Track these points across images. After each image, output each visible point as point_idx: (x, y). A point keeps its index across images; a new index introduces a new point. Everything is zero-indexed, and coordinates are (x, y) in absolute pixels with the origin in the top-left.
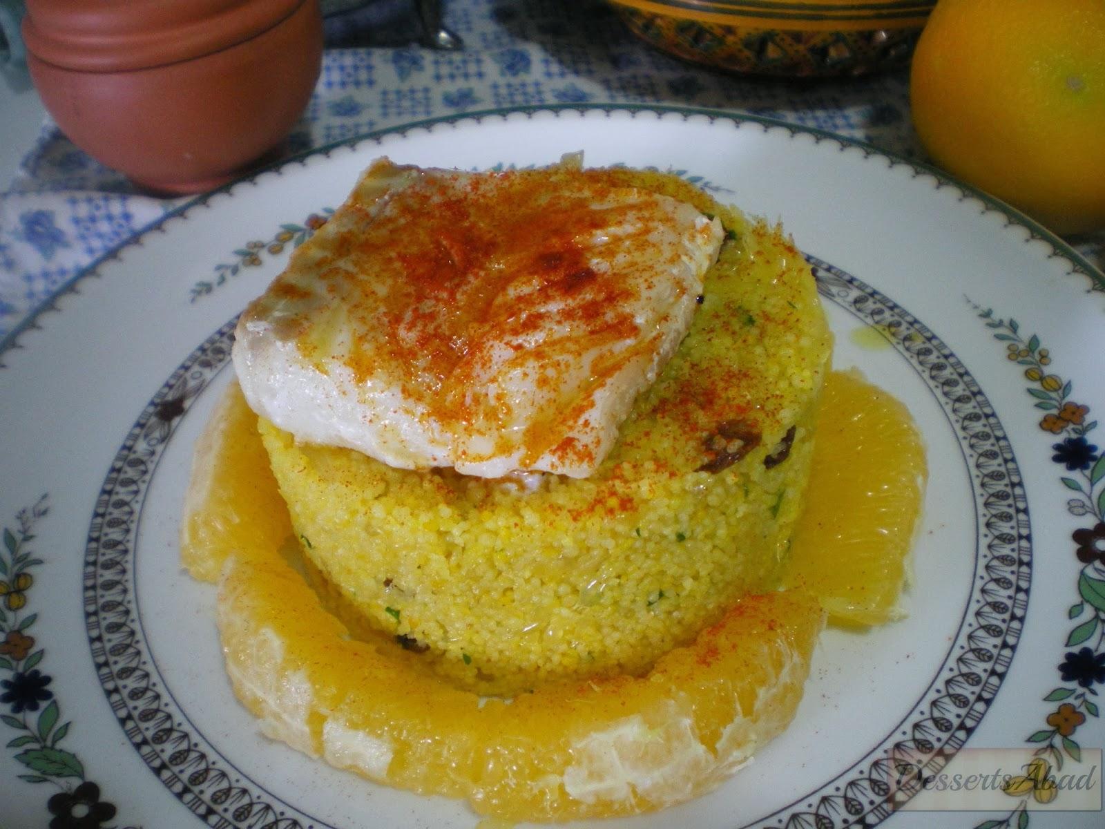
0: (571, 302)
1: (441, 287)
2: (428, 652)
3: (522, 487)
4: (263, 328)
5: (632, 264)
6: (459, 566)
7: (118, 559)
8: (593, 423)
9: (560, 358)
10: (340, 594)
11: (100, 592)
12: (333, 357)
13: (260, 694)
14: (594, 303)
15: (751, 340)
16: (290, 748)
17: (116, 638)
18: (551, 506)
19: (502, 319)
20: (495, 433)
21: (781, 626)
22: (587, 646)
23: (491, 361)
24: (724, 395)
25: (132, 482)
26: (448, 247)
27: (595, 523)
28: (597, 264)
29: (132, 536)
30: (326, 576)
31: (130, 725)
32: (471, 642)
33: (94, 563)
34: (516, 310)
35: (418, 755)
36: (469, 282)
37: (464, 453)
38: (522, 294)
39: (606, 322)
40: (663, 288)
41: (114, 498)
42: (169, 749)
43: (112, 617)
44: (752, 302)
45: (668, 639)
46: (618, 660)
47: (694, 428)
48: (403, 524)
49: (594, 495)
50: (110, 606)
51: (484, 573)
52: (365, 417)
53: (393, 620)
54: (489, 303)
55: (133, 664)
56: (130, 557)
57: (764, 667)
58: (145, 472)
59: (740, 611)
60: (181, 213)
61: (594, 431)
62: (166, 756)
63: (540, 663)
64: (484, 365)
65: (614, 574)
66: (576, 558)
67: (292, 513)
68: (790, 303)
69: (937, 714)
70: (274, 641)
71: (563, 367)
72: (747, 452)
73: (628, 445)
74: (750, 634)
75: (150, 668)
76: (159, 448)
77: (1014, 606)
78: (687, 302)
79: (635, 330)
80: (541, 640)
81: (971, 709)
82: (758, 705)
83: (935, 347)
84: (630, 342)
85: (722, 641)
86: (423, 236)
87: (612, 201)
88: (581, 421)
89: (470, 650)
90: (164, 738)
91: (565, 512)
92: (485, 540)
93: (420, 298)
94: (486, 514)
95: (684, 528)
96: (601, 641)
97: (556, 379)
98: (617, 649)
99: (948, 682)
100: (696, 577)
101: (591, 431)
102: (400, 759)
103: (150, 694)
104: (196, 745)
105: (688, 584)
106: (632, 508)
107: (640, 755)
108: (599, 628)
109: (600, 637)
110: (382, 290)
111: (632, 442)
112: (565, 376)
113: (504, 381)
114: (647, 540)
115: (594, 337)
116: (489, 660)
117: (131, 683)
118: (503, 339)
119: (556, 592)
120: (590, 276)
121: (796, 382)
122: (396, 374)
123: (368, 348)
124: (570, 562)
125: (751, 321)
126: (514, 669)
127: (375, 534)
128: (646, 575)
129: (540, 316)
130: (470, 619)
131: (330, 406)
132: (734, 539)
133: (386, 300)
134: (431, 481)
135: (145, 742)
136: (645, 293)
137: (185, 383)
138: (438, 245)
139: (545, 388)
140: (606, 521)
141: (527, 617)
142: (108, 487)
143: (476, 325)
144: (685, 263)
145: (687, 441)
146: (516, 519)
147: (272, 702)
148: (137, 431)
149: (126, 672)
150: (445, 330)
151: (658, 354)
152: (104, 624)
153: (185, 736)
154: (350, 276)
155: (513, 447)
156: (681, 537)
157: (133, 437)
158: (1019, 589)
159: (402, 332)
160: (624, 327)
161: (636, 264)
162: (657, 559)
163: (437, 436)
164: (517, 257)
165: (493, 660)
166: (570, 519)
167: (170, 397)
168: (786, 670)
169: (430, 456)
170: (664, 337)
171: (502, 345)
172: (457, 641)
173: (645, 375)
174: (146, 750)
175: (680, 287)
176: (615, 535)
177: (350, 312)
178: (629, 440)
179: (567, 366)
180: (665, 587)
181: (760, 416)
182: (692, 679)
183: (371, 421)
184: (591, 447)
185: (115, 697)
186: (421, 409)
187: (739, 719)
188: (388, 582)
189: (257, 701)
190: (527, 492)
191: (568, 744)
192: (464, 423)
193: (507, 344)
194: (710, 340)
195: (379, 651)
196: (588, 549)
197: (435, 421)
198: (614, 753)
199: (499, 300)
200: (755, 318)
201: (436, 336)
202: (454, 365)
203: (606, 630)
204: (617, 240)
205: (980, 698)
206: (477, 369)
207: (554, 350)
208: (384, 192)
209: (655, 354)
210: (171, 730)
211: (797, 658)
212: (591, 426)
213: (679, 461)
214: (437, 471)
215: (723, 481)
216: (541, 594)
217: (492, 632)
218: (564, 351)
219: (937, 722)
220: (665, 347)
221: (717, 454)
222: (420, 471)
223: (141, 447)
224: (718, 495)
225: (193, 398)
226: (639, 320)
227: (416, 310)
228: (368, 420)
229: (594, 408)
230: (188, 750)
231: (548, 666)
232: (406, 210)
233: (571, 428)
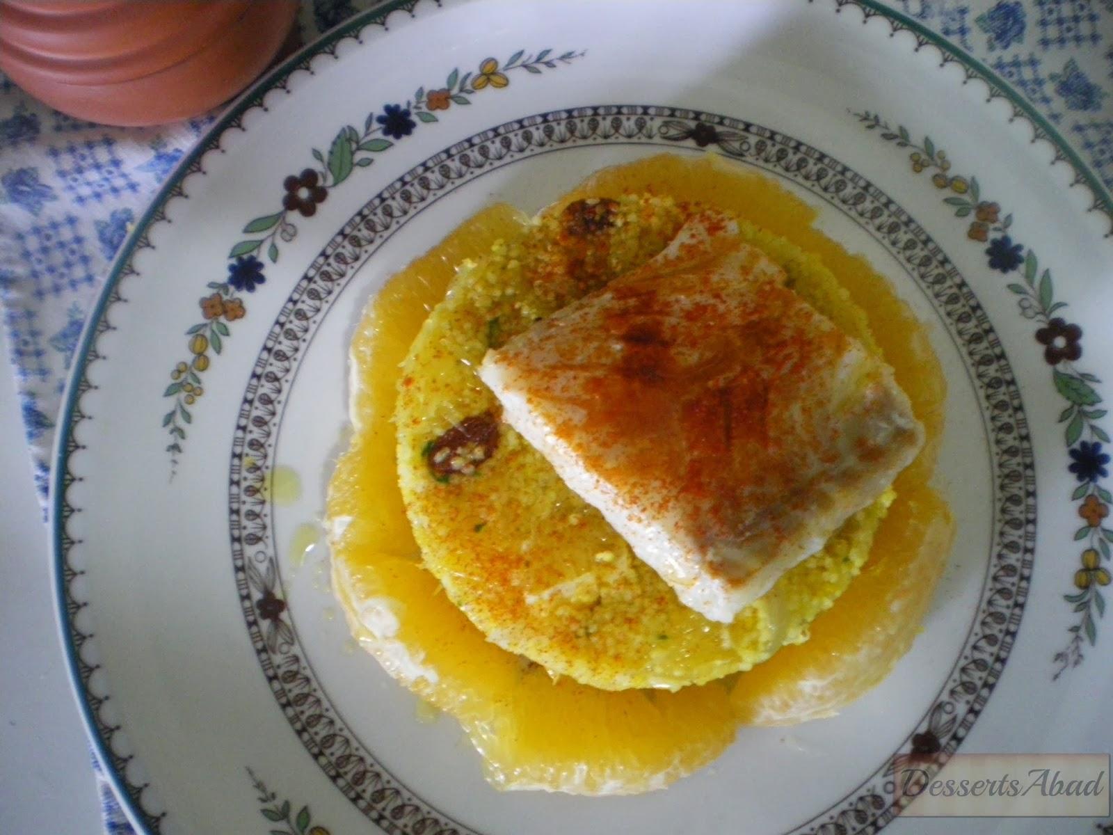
17: (1015, 488)
25: (976, 664)
31: (1016, 403)
41: (995, 649)
42: (992, 370)
43: (1016, 511)
55: (1005, 457)
58: (963, 670)
62: (995, 365)
69: (504, 151)
77: (397, 191)
81: (482, 142)
83: (243, 445)
90: (993, 381)
99: (480, 166)
103: (998, 424)
104: (974, 367)
117: (1010, 440)
135: (1008, 383)
142: (998, 667)
148: (961, 732)
149: (1012, 452)
152: (1023, 508)
157: (966, 724)
158: (383, 200)
174: (1008, 377)
185: (1023, 432)
205: (472, 145)
219: (508, 146)
223: (961, 707)
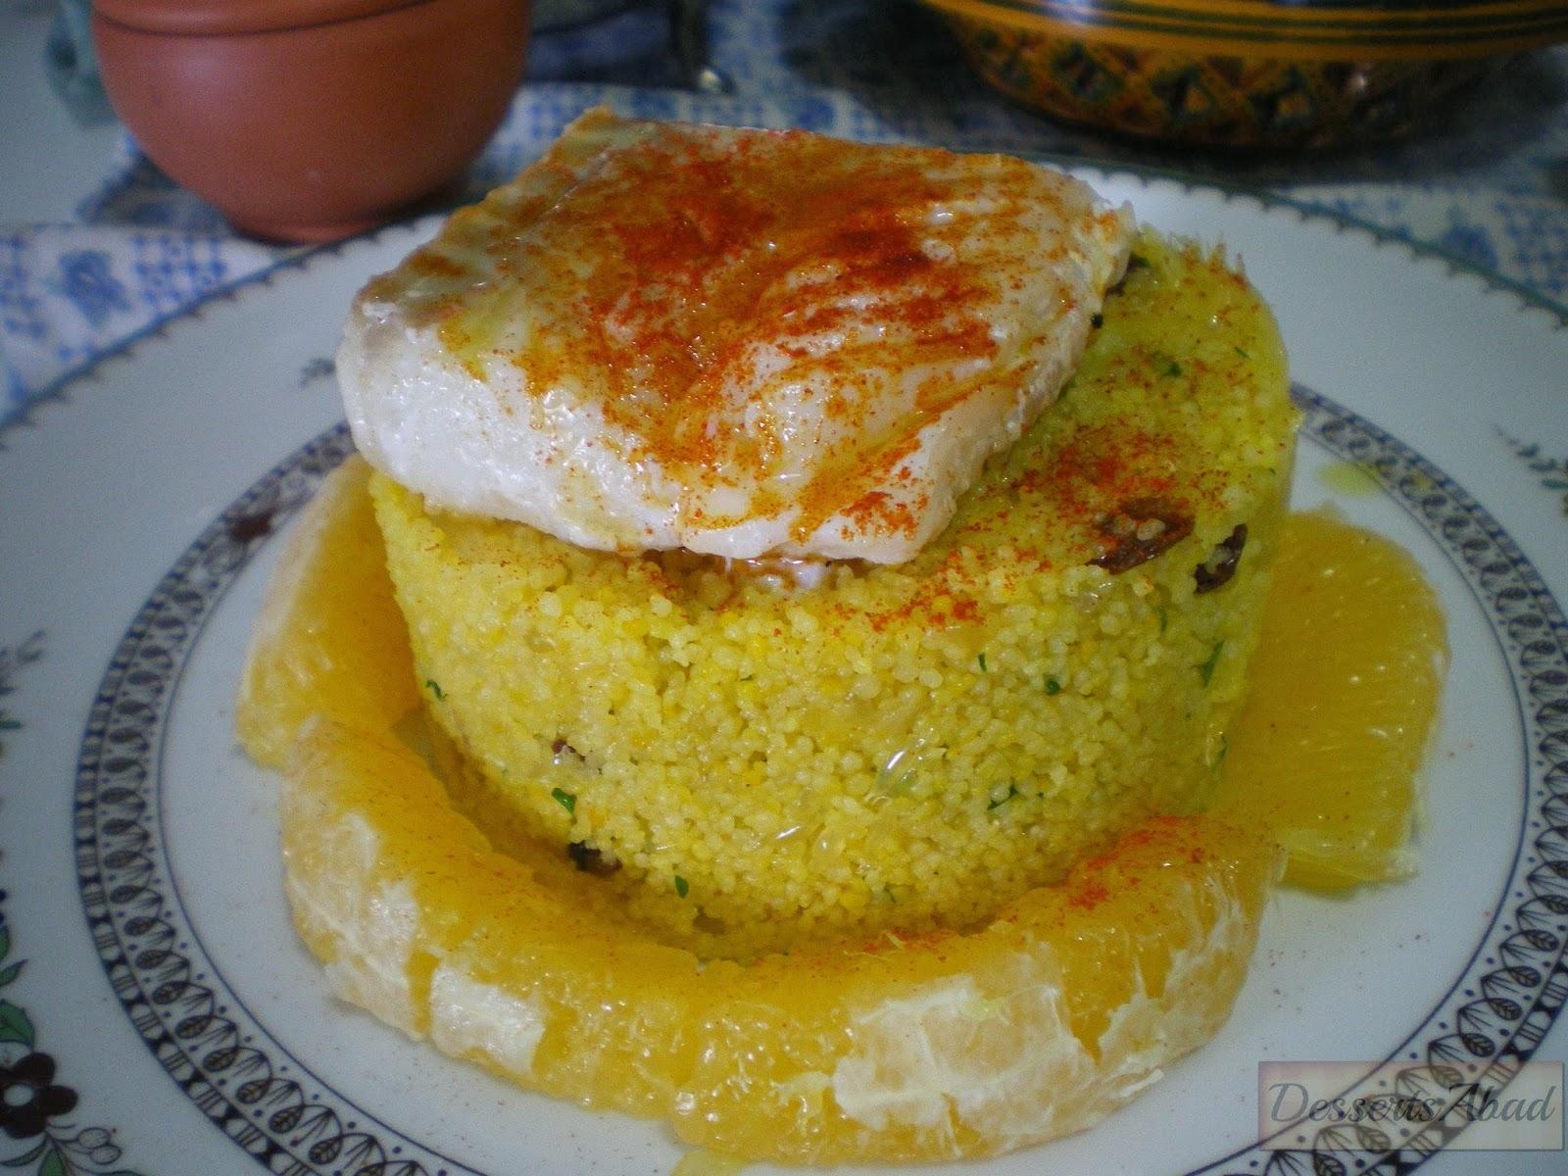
0: (889, 297)
1: (678, 267)
2: (618, 875)
3: (791, 583)
4: (387, 311)
5: (989, 254)
6: (678, 708)
7: (139, 729)
8: (916, 472)
9: (867, 372)
10: (482, 778)
11: (103, 774)
12: (495, 352)
13: (334, 924)
14: (926, 301)
15: (1175, 395)
16: (378, 1022)
17: (118, 842)
18: (838, 607)
19: (775, 314)
20: (753, 485)
21: (1213, 858)
22: (882, 873)
23: (752, 372)
24: (1132, 465)
25: (175, 622)
26: (694, 219)
27: (911, 637)
28: (933, 248)
29: (165, 698)
30: (461, 747)
31: (121, 972)
32: (690, 854)
33: (101, 733)
34: (799, 302)
35: (587, 1033)
36: (725, 264)
37: (699, 513)
38: (809, 282)
39: (945, 330)
40: (1037, 292)
41: (145, 644)
42: (178, 1012)
43: (114, 812)
44: (1179, 346)
45: (1019, 876)
46: (935, 905)
47: (1082, 508)
48: (589, 626)
49: (910, 595)
50: (115, 796)
51: (719, 721)
52: (541, 452)
53: (564, 815)
54: (755, 297)
55: (140, 882)
56: (157, 728)
57: (1184, 914)
58: (197, 611)
59: (1143, 838)
60: (299, 263)
61: (918, 486)
62: (171, 1024)
63: (804, 900)
64: (741, 378)
65: (937, 740)
66: (875, 701)
67: (414, 636)
68: (1238, 350)
69: (1467, 1028)
70: (364, 835)
71: (870, 386)
72: (1171, 544)
73: (972, 528)
74: (1160, 867)
75: (165, 889)
76: (225, 580)
78: (1075, 322)
79: (989, 347)
80: (807, 857)
82: (1173, 980)
83: (1450, 494)
84: (981, 364)
85: (1112, 876)
86: (657, 205)
87: (960, 168)
88: (896, 470)
89: (688, 869)
90: (174, 995)
91: (860, 616)
92: (724, 658)
93: (644, 281)
94: (729, 615)
95: (1058, 666)
96: (909, 866)
97: (858, 406)
98: (934, 885)
100: (1073, 767)
101: (912, 485)
102: (556, 1041)
103: (159, 928)
104: (223, 1009)
105: (1059, 775)
106: (973, 617)
107: (967, 1044)
108: (905, 842)
109: (906, 858)
110: (584, 270)
111: (977, 524)
112: (873, 403)
113: (772, 399)
114: (995, 682)
115: (923, 348)
116: (719, 893)
117: (132, 910)
118: (775, 339)
119: (837, 766)
120: (920, 263)
121: (1250, 454)
122: (595, 384)
123: (554, 344)
124: (865, 708)
125: (1175, 371)
126: (759, 910)
127: (544, 648)
128: (992, 748)
129: (838, 312)
130: (690, 811)
131: (484, 433)
132: (1139, 707)
133: (590, 282)
134: (642, 569)
135: (141, 999)
136: (1009, 294)
137: (277, 492)
138: (679, 217)
139: (839, 418)
140: (929, 633)
141: (786, 811)
142: (139, 628)
143: (731, 323)
144: (1072, 261)
145: (1068, 527)
146: (779, 625)
147: (352, 937)
148: (195, 554)
149: (127, 893)
150: (681, 328)
151: (1027, 393)
152: (102, 821)
153: (208, 994)
154: (534, 251)
155: (779, 505)
156: (1053, 687)
157: (189, 562)
159: (610, 325)
160: (974, 340)
161: (997, 253)
162: (1011, 720)
163: (656, 486)
164: (804, 234)
165: (725, 890)
166: (870, 627)
167: (252, 510)
168: (1221, 928)
169: (641, 526)
170: (1036, 367)
171: (774, 349)
172: (666, 852)
173: (1004, 424)
174: (141, 1011)
175: (1065, 297)
176: (943, 665)
177: (530, 296)
178: (972, 522)
179: (878, 387)
180: (1022, 776)
181: (1193, 495)
182: (1062, 925)
183: (549, 460)
184: (911, 509)
185: (104, 930)
186: (632, 441)
187: (1140, 998)
188: (558, 745)
189: (329, 938)
190: (799, 590)
191: (844, 1020)
192: (704, 465)
193: (781, 346)
194: (1108, 392)
195: (538, 878)
196: (898, 686)
197: (653, 460)
198: (923, 1037)
199: (773, 291)
200: (1182, 366)
201: (666, 335)
202: (691, 381)
203: (918, 847)
204: (966, 220)
206: (729, 386)
207: (858, 360)
208: (600, 149)
209: (1020, 391)
210: (184, 985)
211: (1237, 913)
212: (912, 476)
213: (1055, 551)
214: (652, 555)
215: (1128, 589)
216: (811, 768)
217: (726, 837)
218: (873, 362)
219: (1468, 1041)
220: (1038, 385)
221: (1120, 542)
222: (622, 554)
223: (198, 575)
224: (1119, 616)
225: (284, 516)
226: (998, 333)
227: (636, 295)
228: (545, 458)
229: (919, 450)
230: (210, 1017)
231: (818, 909)
232: (632, 171)
233: (879, 480)
